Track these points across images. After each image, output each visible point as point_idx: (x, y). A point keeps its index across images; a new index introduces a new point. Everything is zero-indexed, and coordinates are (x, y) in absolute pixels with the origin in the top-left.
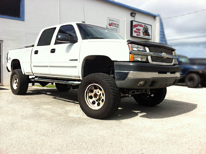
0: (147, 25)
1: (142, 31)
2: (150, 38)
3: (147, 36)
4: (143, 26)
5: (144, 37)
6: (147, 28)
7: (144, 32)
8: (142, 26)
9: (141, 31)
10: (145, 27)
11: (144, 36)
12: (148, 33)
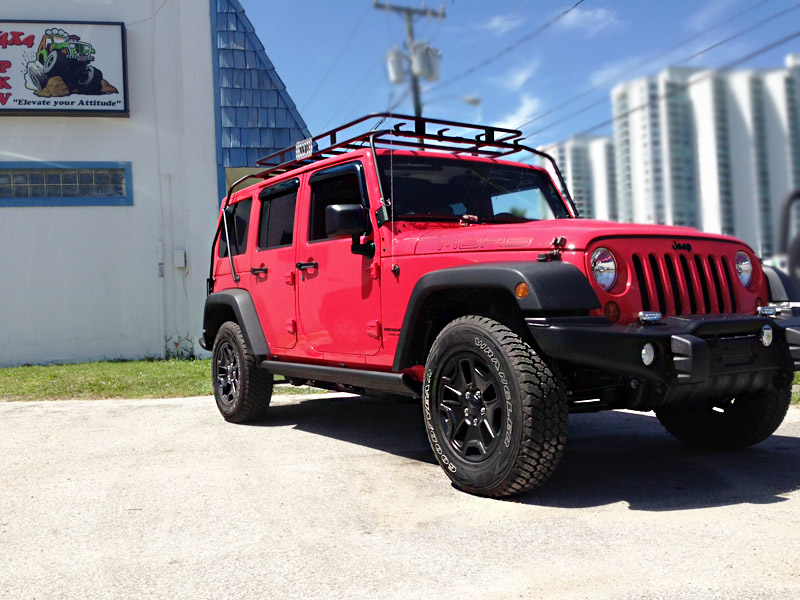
0: (71, 30)
1: (29, 70)
2: (110, 103)
3: (76, 98)
4: (33, 37)
5: (42, 107)
6: (79, 47)
7: (50, 75)
8: (29, 42)
9: (15, 75)
10: (57, 41)
11: (52, 100)
12: (91, 75)
